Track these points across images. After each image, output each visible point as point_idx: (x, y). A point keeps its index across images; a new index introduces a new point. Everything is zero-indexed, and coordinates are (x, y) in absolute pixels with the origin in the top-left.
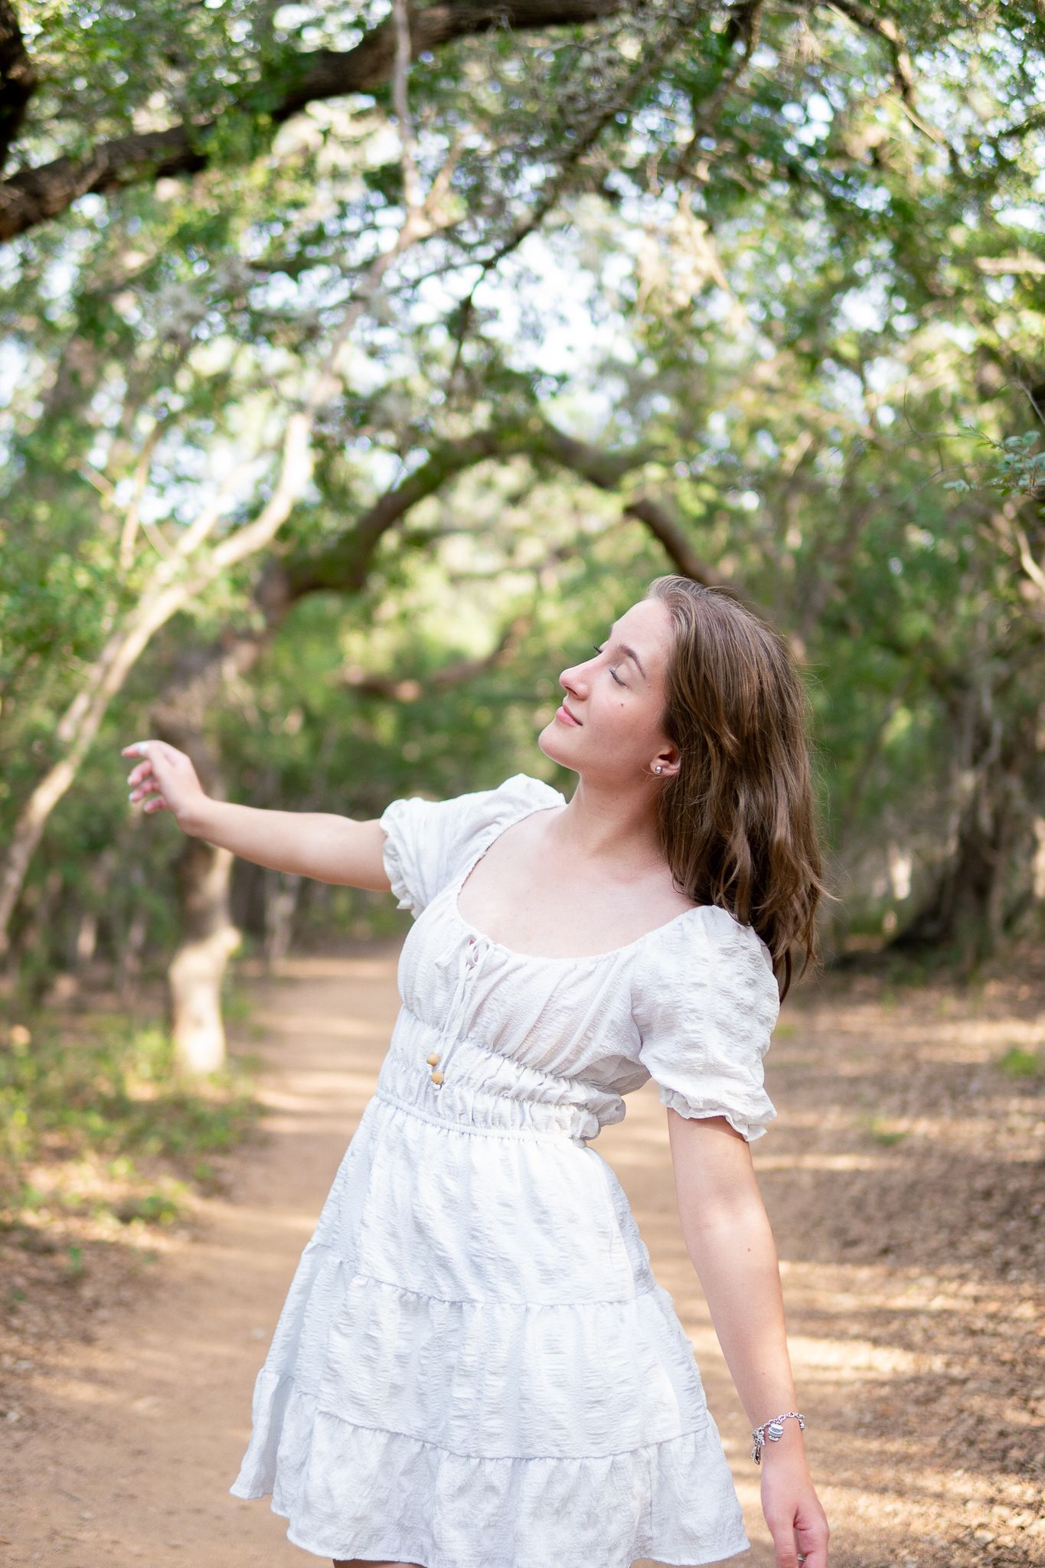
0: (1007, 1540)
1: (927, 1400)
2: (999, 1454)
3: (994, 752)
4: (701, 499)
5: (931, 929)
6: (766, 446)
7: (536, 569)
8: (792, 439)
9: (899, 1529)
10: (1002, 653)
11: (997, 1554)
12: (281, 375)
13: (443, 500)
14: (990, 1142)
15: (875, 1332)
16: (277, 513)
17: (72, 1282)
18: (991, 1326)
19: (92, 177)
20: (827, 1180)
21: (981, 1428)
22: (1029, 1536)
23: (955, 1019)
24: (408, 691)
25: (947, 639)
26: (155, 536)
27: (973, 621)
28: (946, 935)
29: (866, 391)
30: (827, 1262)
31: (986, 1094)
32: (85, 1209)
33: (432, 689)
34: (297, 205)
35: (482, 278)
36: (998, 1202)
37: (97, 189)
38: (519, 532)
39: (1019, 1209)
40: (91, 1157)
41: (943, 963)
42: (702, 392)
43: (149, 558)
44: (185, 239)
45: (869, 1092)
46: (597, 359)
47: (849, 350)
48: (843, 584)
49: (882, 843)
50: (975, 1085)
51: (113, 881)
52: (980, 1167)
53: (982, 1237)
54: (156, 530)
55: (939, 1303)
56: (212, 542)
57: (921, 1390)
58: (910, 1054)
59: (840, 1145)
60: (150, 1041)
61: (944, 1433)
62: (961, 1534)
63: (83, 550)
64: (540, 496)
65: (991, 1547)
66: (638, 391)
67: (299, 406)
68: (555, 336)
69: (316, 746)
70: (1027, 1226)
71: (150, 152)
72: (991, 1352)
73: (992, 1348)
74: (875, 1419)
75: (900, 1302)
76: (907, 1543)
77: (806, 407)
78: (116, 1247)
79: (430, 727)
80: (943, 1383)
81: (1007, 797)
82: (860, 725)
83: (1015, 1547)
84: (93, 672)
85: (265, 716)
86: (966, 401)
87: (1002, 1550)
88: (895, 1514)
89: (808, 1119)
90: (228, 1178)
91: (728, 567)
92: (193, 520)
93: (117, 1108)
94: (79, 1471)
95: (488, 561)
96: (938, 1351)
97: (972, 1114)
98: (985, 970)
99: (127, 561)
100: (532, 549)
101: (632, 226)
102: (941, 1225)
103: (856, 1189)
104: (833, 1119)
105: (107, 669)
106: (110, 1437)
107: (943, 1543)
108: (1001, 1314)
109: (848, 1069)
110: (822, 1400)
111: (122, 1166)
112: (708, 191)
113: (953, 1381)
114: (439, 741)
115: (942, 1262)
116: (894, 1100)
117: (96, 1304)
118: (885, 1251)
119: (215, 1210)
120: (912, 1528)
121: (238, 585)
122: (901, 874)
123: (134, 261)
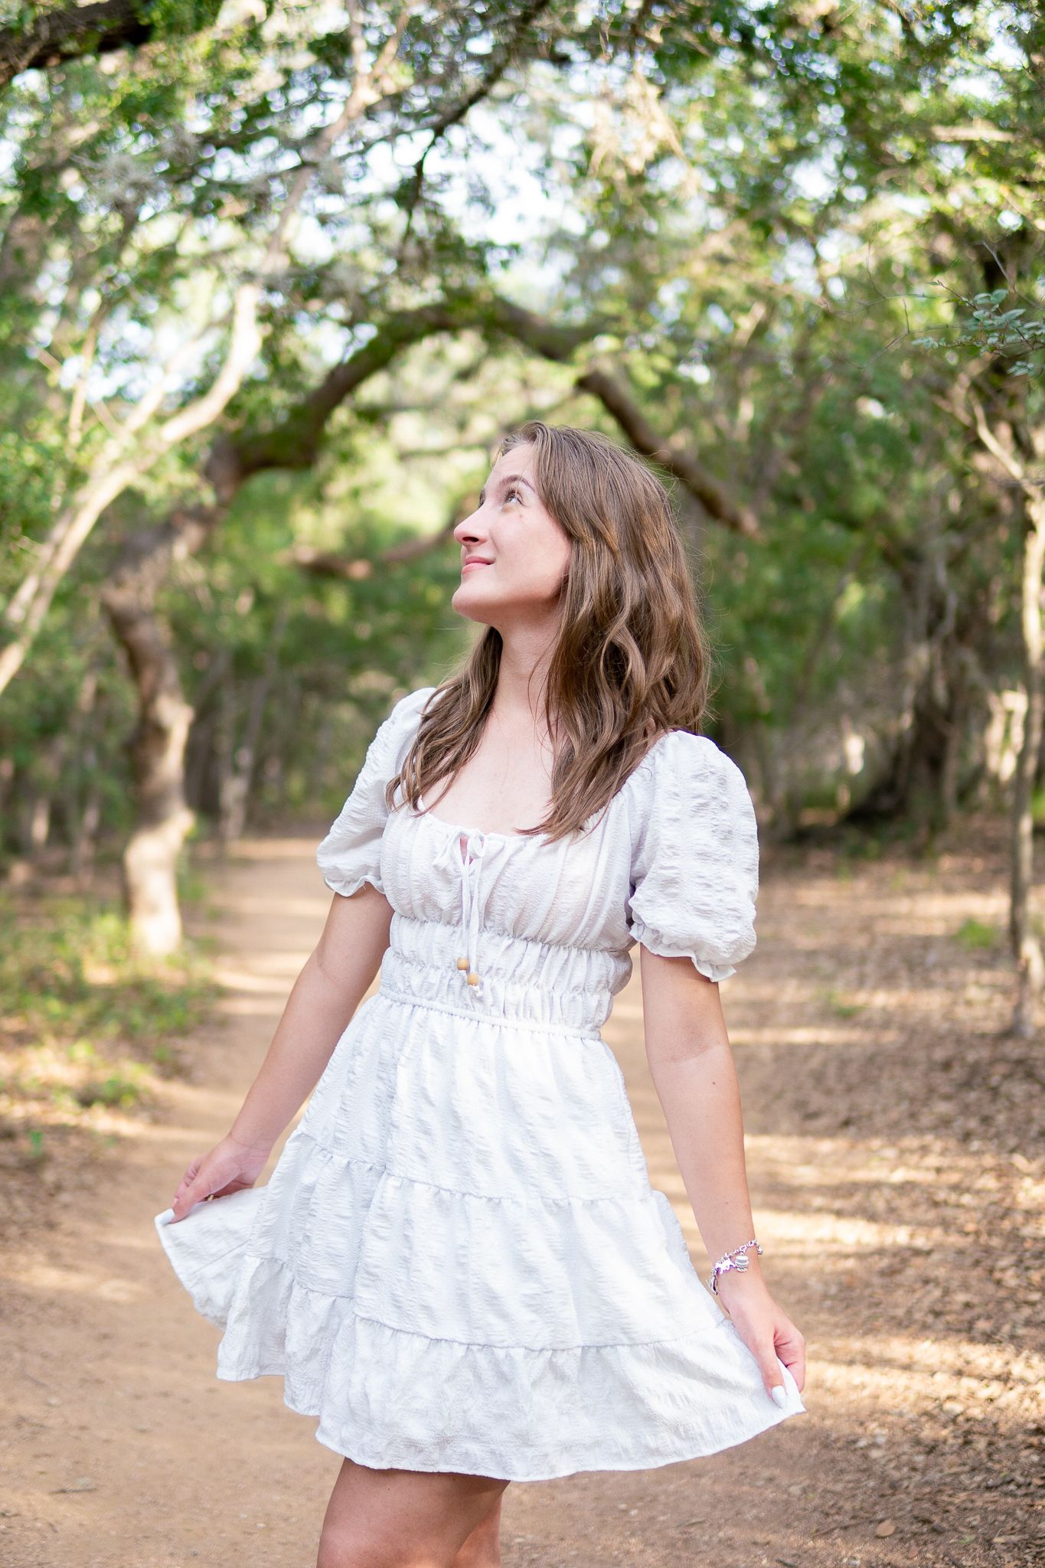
0: (976, 1412)
1: (890, 1272)
2: (966, 1325)
3: (949, 625)
4: (654, 370)
5: (886, 802)
6: (717, 318)
7: (486, 445)
8: (745, 310)
9: (867, 1402)
10: (955, 525)
11: (967, 1426)
12: (227, 251)
13: (393, 375)
14: (948, 1015)
15: (838, 1204)
16: (227, 387)
17: (33, 1166)
18: (953, 1198)
19: (34, 51)
20: (787, 1054)
21: (947, 1299)
22: (999, 1409)
23: (910, 892)
24: (359, 570)
25: (899, 513)
26: (103, 412)
27: (925, 495)
28: (901, 808)
29: (818, 261)
30: (788, 1134)
31: (944, 966)
32: (44, 1093)
33: (381, 567)
34: (242, 74)
35: (433, 143)
36: (958, 1073)
37: (38, 63)
38: (471, 407)
39: (978, 1080)
40: (50, 1040)
41: (899, 836)
42: (652, 263)
43: (98, 435)
44: (129, 110)
45: (826, 965)
46: (546, 231)
47: (803, 218)
48: (797, 456)
49: (835, 719)
50: (932, 957)
51: (66, 765)
52: (940, 1039)
53: (943, 1108)
54: (104, 407)
55: (899, 1176)
56: (160, 419)
57: (885, 1263)
58: (867, 926)
59: (800, 1017)
60: (108, 925)
61: (910, 1304)
62: (930, 1406)
63: (30, 428)
64: (491, 369)
65: (961, 1419)
66: (589, 262)
67: (248, 276)
68: (506, 208)
69: (268, 627)
70: (987, 1097)
71: (92, 24)
72: (955, 1224)
73: (955, 1219)
74: (841, 1291)
75: (861, 1175)
76: (876, 1415)
77: (759, 276)
78: (77, 1131)
79: (382, 606)
80: (908, 1254)
81: (963, 668)
82: (813, 600)
83: (984, 1419)
84: (44, 551)
85: (216, 594)
86: (917, 272)
87: (971, 1423)
88: (863, 1386)
89: (765, 991)
90: (187, 1060)
91: (680, 441)
92: (140, 398)
93: (74, 992)
94: (45, 1356)
95: (440, 437)
96: (901, 1222)
97: (929, 984)
98: (939, 843)
99: (75, 438)
100: (482, 426)
101: (581, 98)
102: (901, 1096)
103: (815, 1063)
104: (792, 992)
105: (57, 547)
106: (75, 1322)
107: (912, 1415)
108: (964, 1185)
109: (805, 942)
110: (787, 1274)
111: (82, 1050)
112: (659, 55)
113: (917, 1252)
114: (390, 619)
115: (903, 1133)
116: (852, 973)
117: (58, 1188)
118: (846, 1123)
119: (176, 1092)
120: (881, 1400)
121: (187, 461)
122: (855, 749)
123: (78, 135)
